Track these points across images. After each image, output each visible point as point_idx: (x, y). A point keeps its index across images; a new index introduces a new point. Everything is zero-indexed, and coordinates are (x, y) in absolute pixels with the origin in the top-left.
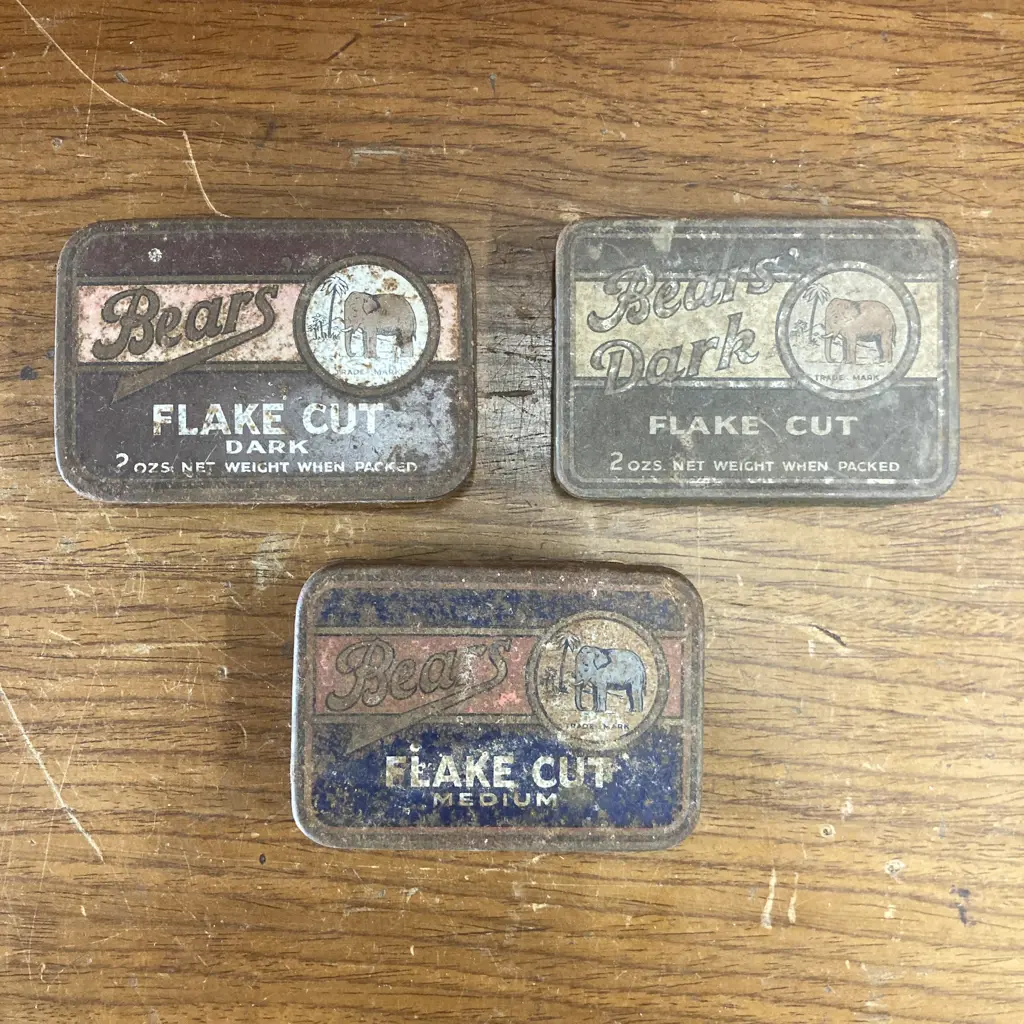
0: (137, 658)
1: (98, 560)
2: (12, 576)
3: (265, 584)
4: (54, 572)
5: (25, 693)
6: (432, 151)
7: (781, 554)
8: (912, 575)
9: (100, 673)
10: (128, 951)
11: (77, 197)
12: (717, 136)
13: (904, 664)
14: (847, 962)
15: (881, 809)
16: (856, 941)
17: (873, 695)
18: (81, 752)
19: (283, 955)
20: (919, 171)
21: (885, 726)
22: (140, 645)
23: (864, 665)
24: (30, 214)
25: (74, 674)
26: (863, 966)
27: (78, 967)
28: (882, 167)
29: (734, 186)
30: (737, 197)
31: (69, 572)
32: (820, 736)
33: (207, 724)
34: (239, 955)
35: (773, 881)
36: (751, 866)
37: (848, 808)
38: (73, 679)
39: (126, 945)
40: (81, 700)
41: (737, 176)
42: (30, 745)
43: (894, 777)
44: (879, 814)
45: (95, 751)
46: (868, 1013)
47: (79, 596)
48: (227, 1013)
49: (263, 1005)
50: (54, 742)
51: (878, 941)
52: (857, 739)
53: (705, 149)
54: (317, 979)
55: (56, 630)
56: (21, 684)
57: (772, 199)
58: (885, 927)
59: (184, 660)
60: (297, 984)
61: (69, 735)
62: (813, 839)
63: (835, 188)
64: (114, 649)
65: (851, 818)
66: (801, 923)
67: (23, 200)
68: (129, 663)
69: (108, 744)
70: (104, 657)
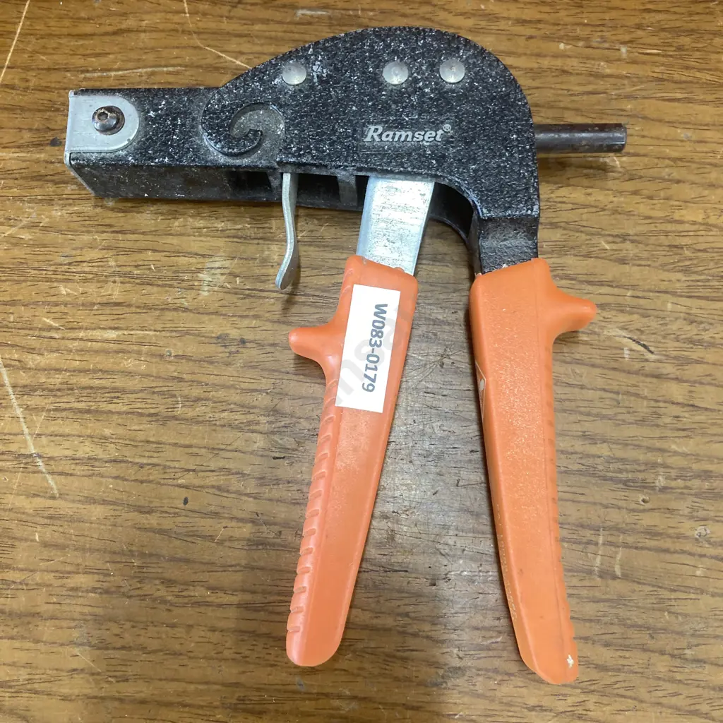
0: (107, 341)
1: (87, 269)
2: (22, 278)
3: (209, 291)
4: (53, 276)
5: (17, 363)
6: (351, 13)
7: (601, 284)
8: (703, 303)
9: (77, 351)
10: (69, 573)
11: (106, 34)
12: (547, 9)
13: (700, 369)
14: (666, 614)
15: (689, 484)
16: (673, 596)
17: (677, 391)
18: (54, 410)
19: (193, 584)
20: (691, 32)
21: (688, 418)
22: (110, 331)
23: (669, 369)
24: (72, 44)
25: (57, 350)
26: (680, 618)
27: (27, 585)
28: (663, 30)
29: (560, 40)
30: (562, 46)
31: (65, 277)
32: (636, 423)
33: (154, 393)
34: (157, 582)
35: (601, 540)
36: (582, 526)
37: (661, 481)
38: (55, 355)
39: (68, 568)
40: (58, 370)
41: (562, 33)
42: (15, 402)
43: (697, 458)
44: (686, 487)
45: (65, 410)
46: (686, 660)
47: (68, 294)
48: (143, 632)
49: (173, 626)
50: (34, 401)
51: (693, 596)
52: (665, 426)
53: (539, 16)
54: (220, 606)
55: (48, 318)
56: (16, 356)
57: (587, 47)
58: (696, 583)
59: (141, 344)
60: (202, 609)
61: (45, 397)
62: (633, 506)
63: (631, 42)
64: (90, 334)
65: (664, 489)
66: (625, 577)
67: (69, 35)
68: (100, 344)
69: (76, 405)
70: (81, 339)
